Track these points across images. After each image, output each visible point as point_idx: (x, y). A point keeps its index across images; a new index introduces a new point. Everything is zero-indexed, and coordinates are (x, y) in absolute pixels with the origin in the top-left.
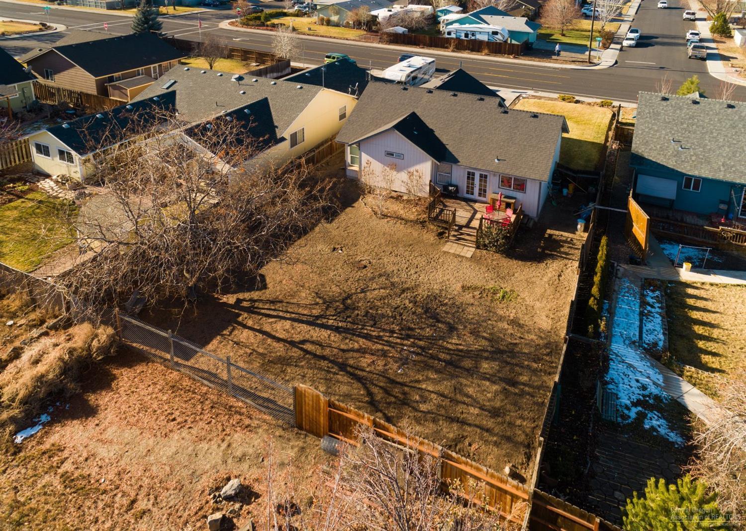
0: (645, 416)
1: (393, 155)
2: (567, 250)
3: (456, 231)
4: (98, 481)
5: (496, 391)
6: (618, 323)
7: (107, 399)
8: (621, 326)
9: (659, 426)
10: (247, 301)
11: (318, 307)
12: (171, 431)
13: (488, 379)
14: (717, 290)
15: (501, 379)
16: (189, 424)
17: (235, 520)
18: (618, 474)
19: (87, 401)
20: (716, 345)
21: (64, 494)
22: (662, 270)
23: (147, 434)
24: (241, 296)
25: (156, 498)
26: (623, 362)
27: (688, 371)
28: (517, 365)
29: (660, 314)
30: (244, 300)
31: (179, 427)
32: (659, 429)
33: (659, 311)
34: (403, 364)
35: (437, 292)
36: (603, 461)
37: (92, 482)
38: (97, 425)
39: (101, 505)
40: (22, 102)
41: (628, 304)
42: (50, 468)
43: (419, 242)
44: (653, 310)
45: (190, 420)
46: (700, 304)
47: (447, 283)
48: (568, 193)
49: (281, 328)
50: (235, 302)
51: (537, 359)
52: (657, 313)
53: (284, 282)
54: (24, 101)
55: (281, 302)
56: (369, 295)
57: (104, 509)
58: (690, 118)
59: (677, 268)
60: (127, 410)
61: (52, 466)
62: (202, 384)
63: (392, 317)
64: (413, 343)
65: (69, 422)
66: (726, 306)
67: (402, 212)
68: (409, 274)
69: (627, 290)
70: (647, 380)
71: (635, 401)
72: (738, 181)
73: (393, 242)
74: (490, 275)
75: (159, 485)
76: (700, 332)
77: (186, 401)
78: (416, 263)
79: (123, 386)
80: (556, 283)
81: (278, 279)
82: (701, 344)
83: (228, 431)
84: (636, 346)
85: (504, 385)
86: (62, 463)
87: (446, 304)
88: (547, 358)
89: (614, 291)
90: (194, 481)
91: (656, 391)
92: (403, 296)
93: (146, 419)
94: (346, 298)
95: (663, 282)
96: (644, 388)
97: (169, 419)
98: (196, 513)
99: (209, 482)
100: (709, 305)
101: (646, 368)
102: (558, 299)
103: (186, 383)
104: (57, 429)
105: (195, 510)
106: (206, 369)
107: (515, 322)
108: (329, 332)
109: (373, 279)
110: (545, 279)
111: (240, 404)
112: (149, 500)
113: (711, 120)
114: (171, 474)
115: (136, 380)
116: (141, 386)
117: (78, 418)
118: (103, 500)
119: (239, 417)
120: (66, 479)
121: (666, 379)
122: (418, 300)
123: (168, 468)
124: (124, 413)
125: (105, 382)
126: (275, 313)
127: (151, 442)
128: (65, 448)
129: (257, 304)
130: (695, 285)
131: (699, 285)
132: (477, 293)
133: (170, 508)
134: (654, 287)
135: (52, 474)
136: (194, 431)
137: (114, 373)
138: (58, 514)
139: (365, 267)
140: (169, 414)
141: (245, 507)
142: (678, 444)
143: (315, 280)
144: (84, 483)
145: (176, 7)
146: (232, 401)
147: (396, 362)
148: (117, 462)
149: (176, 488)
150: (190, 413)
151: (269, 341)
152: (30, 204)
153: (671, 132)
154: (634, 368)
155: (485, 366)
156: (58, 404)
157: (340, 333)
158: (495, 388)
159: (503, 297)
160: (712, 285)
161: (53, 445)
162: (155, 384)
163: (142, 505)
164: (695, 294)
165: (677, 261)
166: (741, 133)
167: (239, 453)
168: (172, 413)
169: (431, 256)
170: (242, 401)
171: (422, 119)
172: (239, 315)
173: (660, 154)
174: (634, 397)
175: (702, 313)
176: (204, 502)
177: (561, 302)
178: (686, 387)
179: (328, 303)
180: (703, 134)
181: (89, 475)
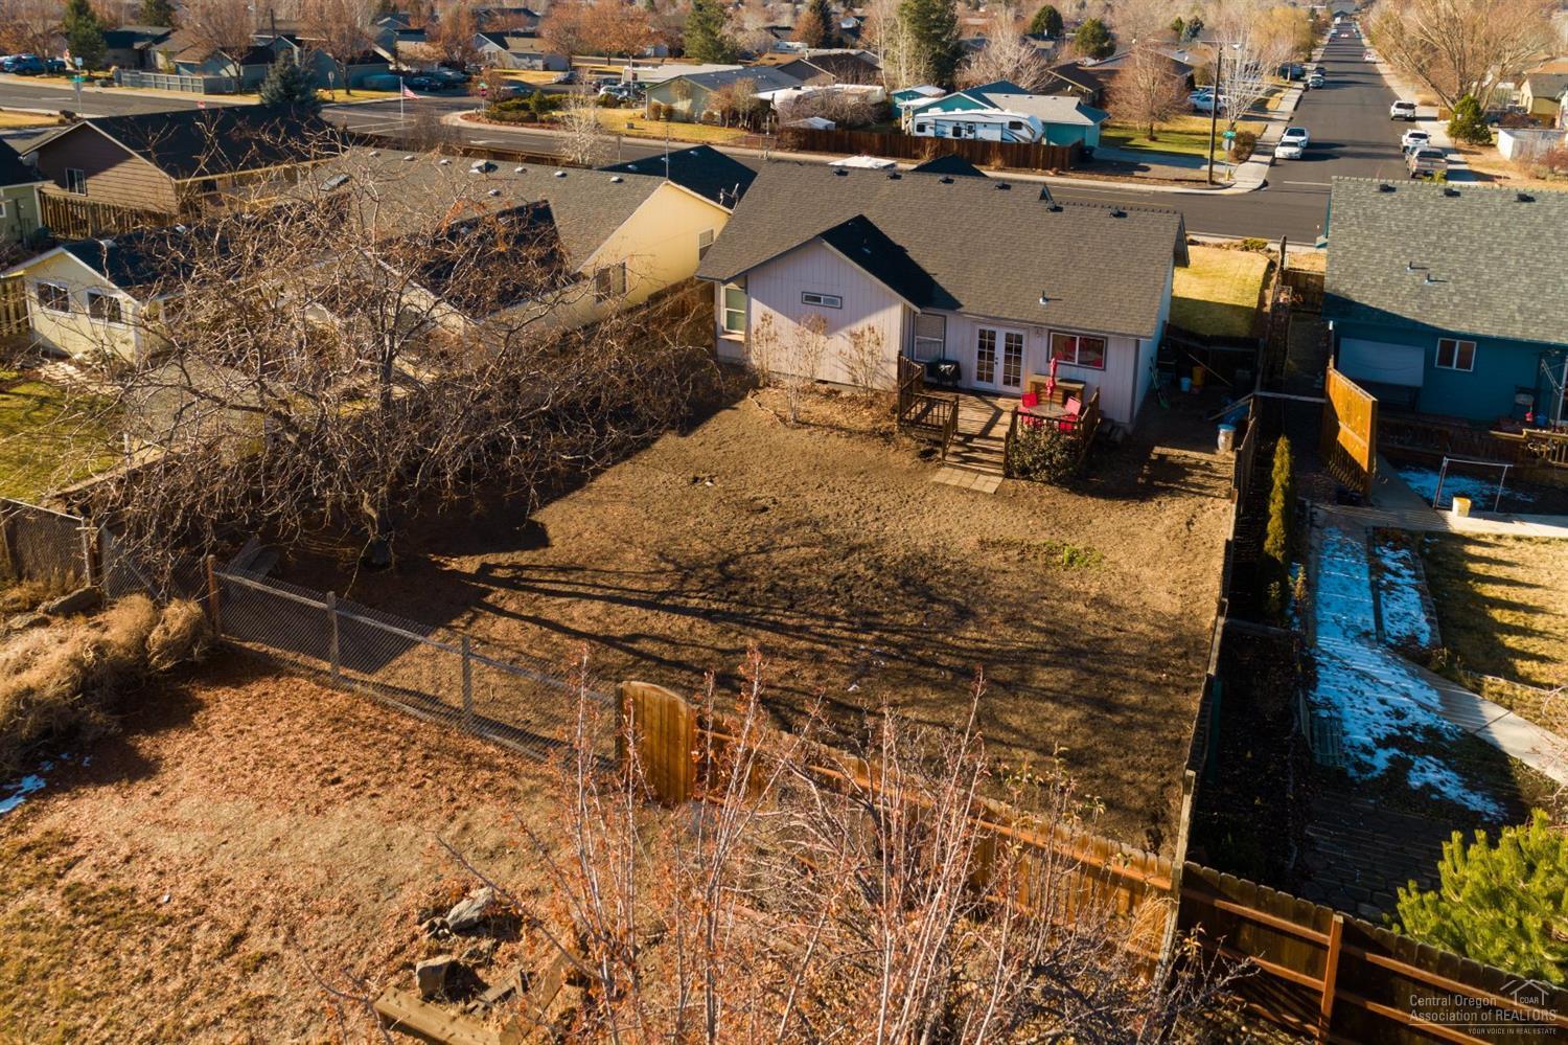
0: (1409, 765)
1: (818, 300)
2: (1201, 481)
3: (959, 444)
4: (153, 900)
5: (1072, 721)
6: (1325, 601)
7: (180, 746)
8: (1333, 605)
9: (1442, 783)
10: (503, 568)
11: (663, 577)
12: (329, 802)
13: (1053, 700)
14: (1532, 548)
15: (1080, 699)
16: (373, 788)
17: (480, 973)
18: (1363, 870)
19: (134, 749)
20: (1544, 643)
21: (70, 927)
22: (1409, 514)
23: (272, 809)
24: (491, 559)
25: (292, 930)
26: (1347, 668)
27: (1491, 685)
28: (1112, 675)
29: (1416, 587)
30: (498, 566)
31: (349, 794)
32: (1443, 789)
33: (1414, 582)
34: (859, 676)
35: (927, 550)
36: (1325, 847)
37: (140, 901)
38: (156, 794)
39: (158, 946)
40: (13, 228)
41: (1345, 569)
42: (38, 878)
43: (881, 467)
44: (1399, 580)
45: (373, 781)
46: (1496, 571)
47: (947, 536)
48: (1192, 386)
49: (582, 614)
50: (478, 571)
51: (1156, 665)
52: (1409, 585)
53: (586, 535)
54: (18, 228)
55: (582, 569)
56: (777, 557)
57: (166, 953)
58: (1443, 224)
59: (1439, 511)
60: (229, 764)
61: (45, 874)
62: (404, 715)
63: (829, 592)
64: (879, 638)
65: (90, 791)
66: (1554, 577)
67: (840, 417)
68: (862, 521)
69: (1337, 546)
70: (1406, 699)
71: (1383, 737)
72: (1554, 340)
73: (823, 469)
74: (1038, 521)
75: (300, 905)
76: (1506, 621)
77: (366, 746)
78: (876, 503)
79: (219, 721)
80: (1183, 535)
81: (573, 531)
82: (1511, 641)
83: (463, 800)
84: (1370, 641)
85: (1088, 709)
86: (69, 867)
87: (947, 572)
88: (1180, 663)
89: (1311, 547)
90: (383, 897)
91: (1427, 718)
92: (851, 558)
93: (270, 781)
94: (726, 563)
95: (1412, 534)
96: (1399, 714)
97: (325, 780)
98: (389, 959)
99: (418, 897)
100: (1518, 574)
101: (1399, 678)
102: (1190, 563)
103: (366, 712)
104: (59, 803)
105: (385, 954)
106: (413, 688)
107: (1100, 602)
108: (689, 620)
109: (783, 530)
110: (1159, 529)
111: (491, 749)
112: (275, 935)
113: (1485, 225)
114: (330, 884)
115: (249, 709)
116: (261, 720)
117: (110, 782)
118: (164, 937)
119: (487, 774)
120: (77, 898)
121: (1445, 699)
122: (885, 564)
123: (321, 874)
124: (221, 770)
125: (177, 712)
126: (568, 589)
127: (283, 823)
128: (76, 838)
129: (526, 574)
130: (1483, 539)
131: (1490, 540)
132: (1013, 553)
133: (325, 949)
134: (1395, 542)
135: (44, 888)
136: (385, 802)
137: (198, 696)
138: (53, 966)
139: (765, 509)
140: (326, 770)
141: (503, 947)
142: (1488, 815)
143: (653, 533)
144: (119, 905)
145: (352, 92)
146: (474, 744)
147: (843, 672)
148: (202, 863)
149: (341, 910)
150: (374, 769)
151: (556, 637)
152: (19, 402)
153: (1404, 251)
154: (1372, 679)
155: (1044, 677)
156: (64, 756)
157: (714, 621)
158: (1069, 714)
159: (1071, 560)
160: (1518, 539)
161: (48, 833)
162: (294, 716)
163: (257, 944)
164: (1485, 554)
165: (1436, 499)
166: (1553, 248)
167: (489, 842)
168: (334, 770)
169: (908, 492)
170: (496, 744)
171: (880, 228)
172: (488, 592)
173: (1384, 294)
174: (1379, 731)
175: (1503, 588)
176: (406, 937)
177: (1197, 568)
178: (1491, 711)
179: (687, 570)
180: (1472, 252)
181: (133, 889)
